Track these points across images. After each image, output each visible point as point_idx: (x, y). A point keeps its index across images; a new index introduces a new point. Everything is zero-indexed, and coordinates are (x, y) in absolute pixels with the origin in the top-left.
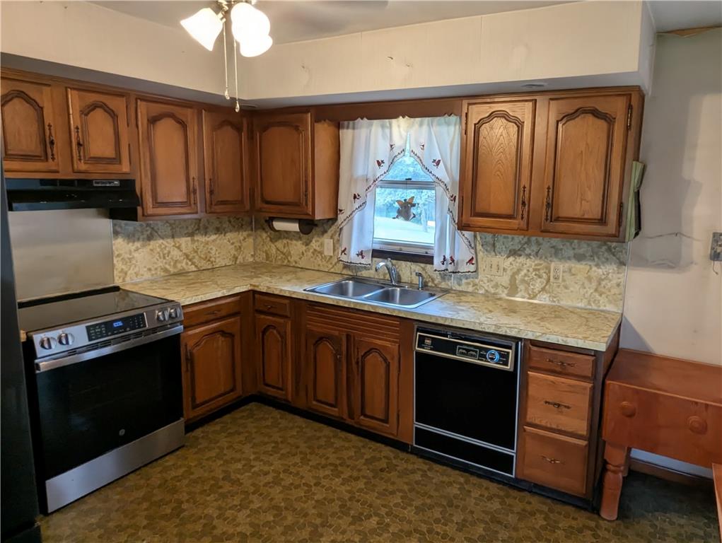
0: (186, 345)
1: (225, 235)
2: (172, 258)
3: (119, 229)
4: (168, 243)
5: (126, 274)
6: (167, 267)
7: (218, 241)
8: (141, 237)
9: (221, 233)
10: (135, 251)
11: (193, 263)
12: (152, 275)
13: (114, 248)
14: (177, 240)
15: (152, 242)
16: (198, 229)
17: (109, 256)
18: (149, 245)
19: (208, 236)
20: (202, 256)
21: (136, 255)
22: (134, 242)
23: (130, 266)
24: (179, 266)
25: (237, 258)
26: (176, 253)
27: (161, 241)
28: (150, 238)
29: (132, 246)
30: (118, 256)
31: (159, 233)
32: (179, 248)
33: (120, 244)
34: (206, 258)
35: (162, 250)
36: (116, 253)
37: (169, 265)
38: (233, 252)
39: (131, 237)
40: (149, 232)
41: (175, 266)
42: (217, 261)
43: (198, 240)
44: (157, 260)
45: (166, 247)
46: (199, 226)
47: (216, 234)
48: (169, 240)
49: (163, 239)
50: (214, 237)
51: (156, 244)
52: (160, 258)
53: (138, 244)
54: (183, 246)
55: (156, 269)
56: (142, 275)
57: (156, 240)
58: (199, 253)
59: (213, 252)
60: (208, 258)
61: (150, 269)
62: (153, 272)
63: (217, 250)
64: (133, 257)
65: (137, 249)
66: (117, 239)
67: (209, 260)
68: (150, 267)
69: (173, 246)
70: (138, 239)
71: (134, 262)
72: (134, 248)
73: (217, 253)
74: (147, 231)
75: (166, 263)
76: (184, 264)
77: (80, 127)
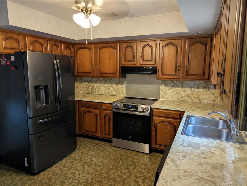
0: (154, 121)
1: (208, 90)
2: (181, 95)
3: (163, 82)
4: (180, 89)
5: (164, 97)
6: (179, 97)
7: (204, 92)
8: (170, 86)
9: (207, 89)
10: (167, 90)
11: (190, 99)
12: (173, 99)
13: (161, 88)
14: (184, 89)
15: (174, 88)
16: (194, 86)
17: (159, 90)
18: (173, 89)
19: (199, 89)
20: (195, 97)
21: (167, 91)
22: (167, 87)
23: (166, 95)
24: (184, 98)
25: (215, 101)
26: (183, 93)
27: (178, 88)
28: (173, 86)
29: (167, 88)
30: (162, 90)
31: (177, 85)
32: (184, 92)
33: (163, 87)
34: (197, 98)
35: (177, 91)
36: (161, 90)
37: (180, 97)
38: (213, 98)
39: (166, 85)
40: (173, 84)
41: (182, 98)
42: (203, 100)
43: (193, 90)
44: (175, 94)
45: (179, 90)
46: (195, 84)
47: (203, 89)
48: (180, 88)
49: (178, 87)
50: (202, 90)
51: (176, 89)
52: (176, 93)
53: (169, 88)
54: (186, 92)
55: (175, 97)
56: (169, 98)
57: (175, 87)
58: (194, 95)
59: (201, 96)
60: (198, 98)
61: (172, 97)
62: (173, 98)
63: (203, 95)
64: (167, 92)
65: (168, 90)
66: (162, 85)
67: (199, 99)
68: (173, 96)
69: (182, 91)
70: (169, 86)
71: (167, 93)
72: (167, 89)
73: (203, 97)
74: (172, 84)
75: (179, 96)
76: (186, 98)
77: (142, 52)
